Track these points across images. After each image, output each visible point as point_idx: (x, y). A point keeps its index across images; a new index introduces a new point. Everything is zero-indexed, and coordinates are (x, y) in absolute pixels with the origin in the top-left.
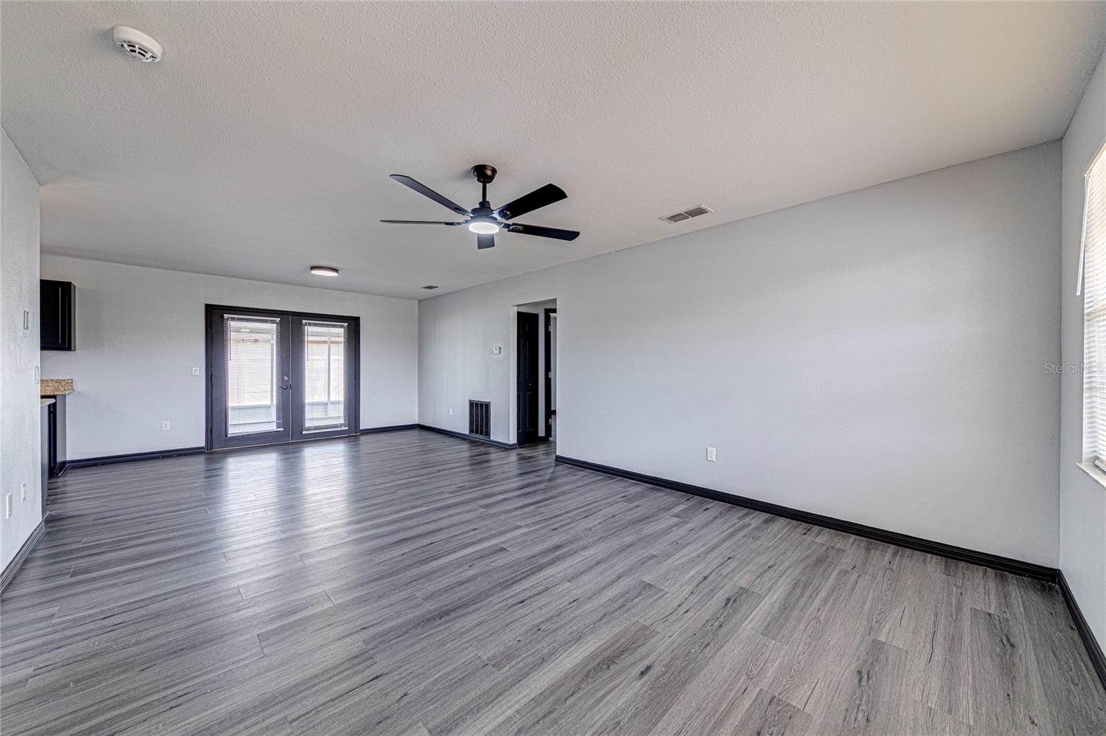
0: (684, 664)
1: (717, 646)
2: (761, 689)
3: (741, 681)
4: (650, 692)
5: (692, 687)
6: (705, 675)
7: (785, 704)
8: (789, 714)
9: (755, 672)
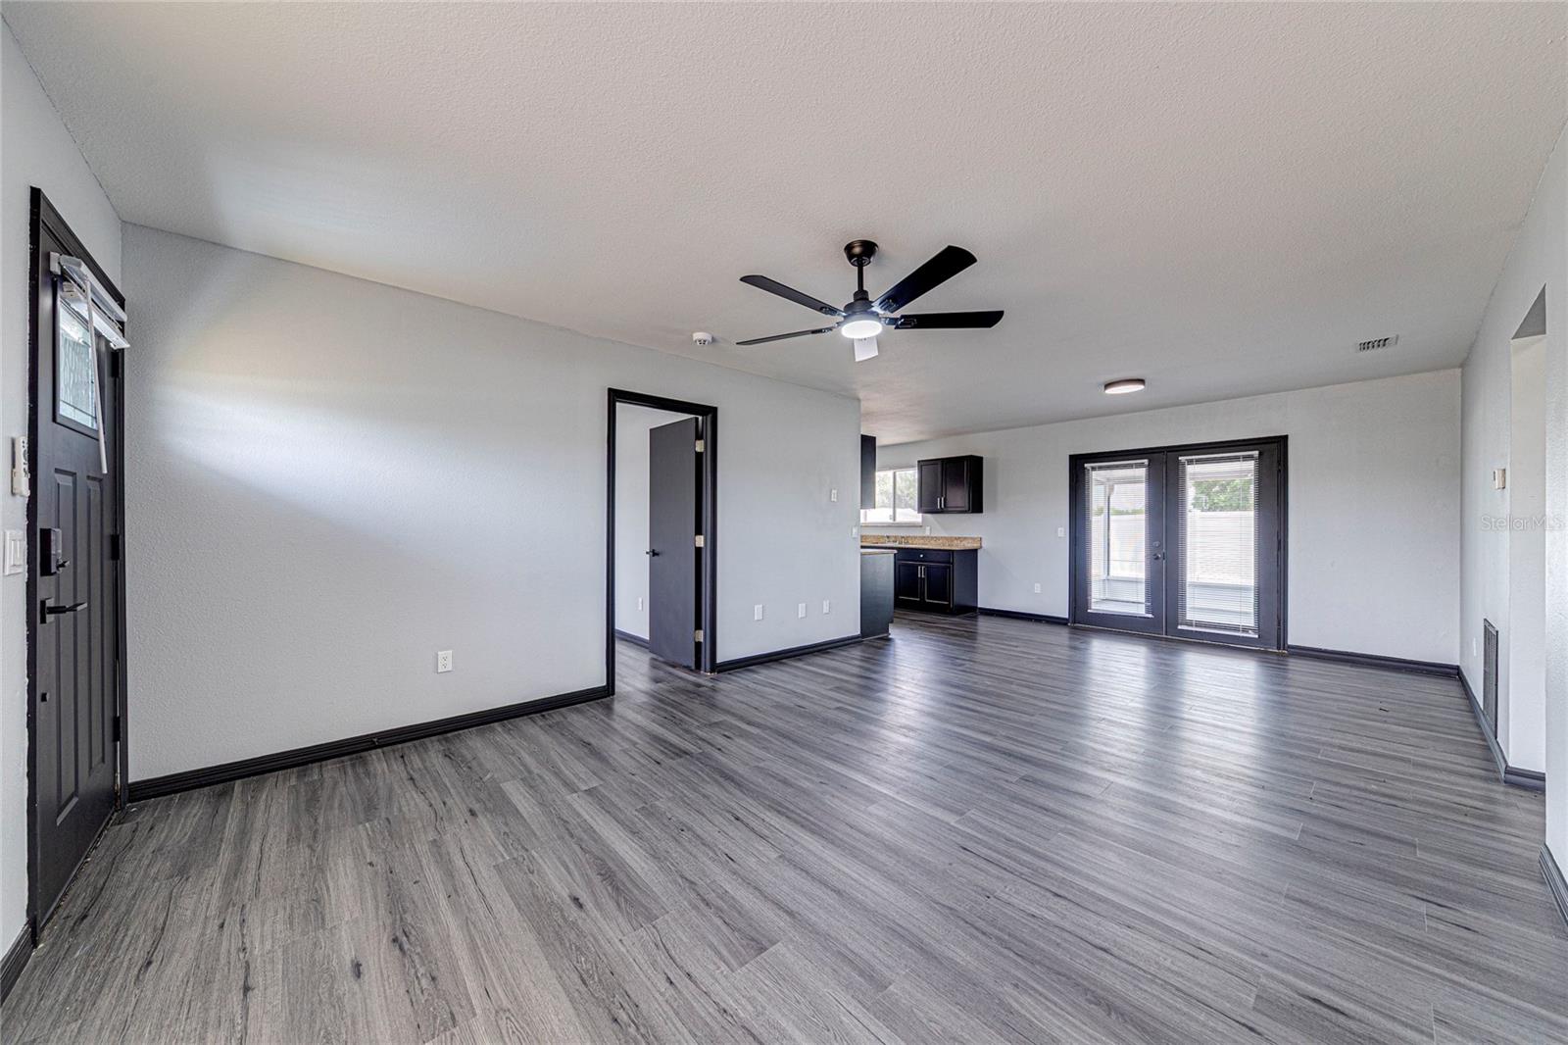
0: (566, 940)
1: (576, 995)
2: (475, 1015)
3: (502, 996)
4: (549, 900)
5: (530, 938)
6: (537, 958)
7: (437, 1032)
8: (423, 1028)
9: (503, 1023)
